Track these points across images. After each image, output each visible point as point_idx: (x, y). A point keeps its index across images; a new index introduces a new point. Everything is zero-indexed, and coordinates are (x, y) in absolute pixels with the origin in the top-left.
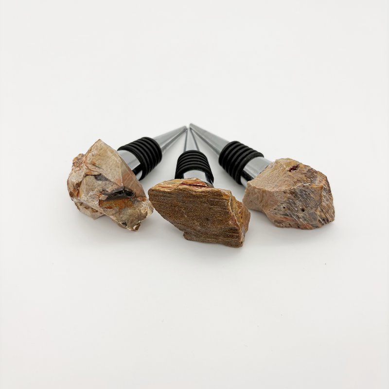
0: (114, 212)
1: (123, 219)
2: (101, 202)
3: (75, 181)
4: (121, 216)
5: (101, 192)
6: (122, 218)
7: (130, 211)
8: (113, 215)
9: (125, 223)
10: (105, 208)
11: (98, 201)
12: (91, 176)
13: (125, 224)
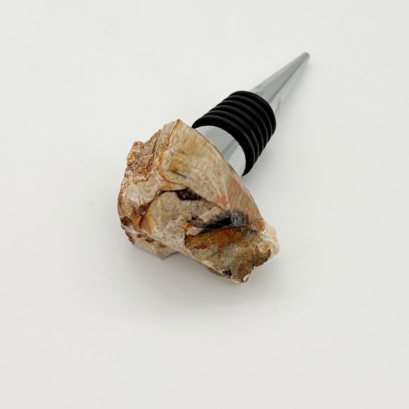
0: (210, 253)
1: (226, 264)
2: (188, 239)
3: (137, 200)
4: (222, 259)
5: (189, 222)
6: (223, 262)
7: (237, 249)
8: (208, 258)
9: (230, 271)
10: (196, 247)
11: (184, 237)
12: (170, 194)
13: (228, 273)
